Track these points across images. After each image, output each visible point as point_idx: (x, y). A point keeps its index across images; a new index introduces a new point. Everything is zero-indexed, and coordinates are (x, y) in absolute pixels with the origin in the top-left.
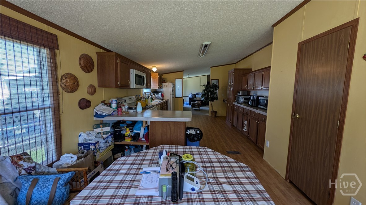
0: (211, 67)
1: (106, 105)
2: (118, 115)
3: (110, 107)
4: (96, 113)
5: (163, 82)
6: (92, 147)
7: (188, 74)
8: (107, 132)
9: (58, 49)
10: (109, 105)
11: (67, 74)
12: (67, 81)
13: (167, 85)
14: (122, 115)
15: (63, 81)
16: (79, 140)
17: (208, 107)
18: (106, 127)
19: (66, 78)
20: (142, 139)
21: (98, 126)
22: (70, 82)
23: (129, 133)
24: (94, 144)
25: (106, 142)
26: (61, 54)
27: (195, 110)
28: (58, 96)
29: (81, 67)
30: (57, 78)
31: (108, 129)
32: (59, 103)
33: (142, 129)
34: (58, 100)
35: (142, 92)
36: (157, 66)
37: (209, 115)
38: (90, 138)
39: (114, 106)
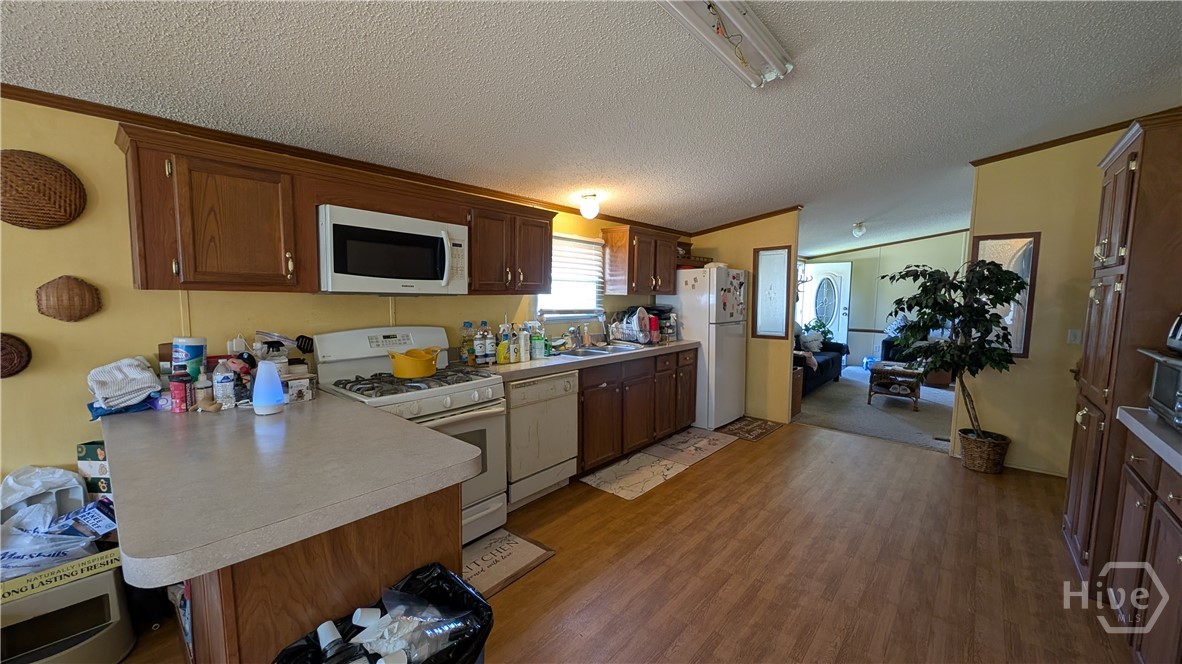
0: (976, 163)
5: (679, 267)
13: (695, 280)
21: (90, 453)
25: (71, 531)
27: (892, 404)
37: (948, 448)
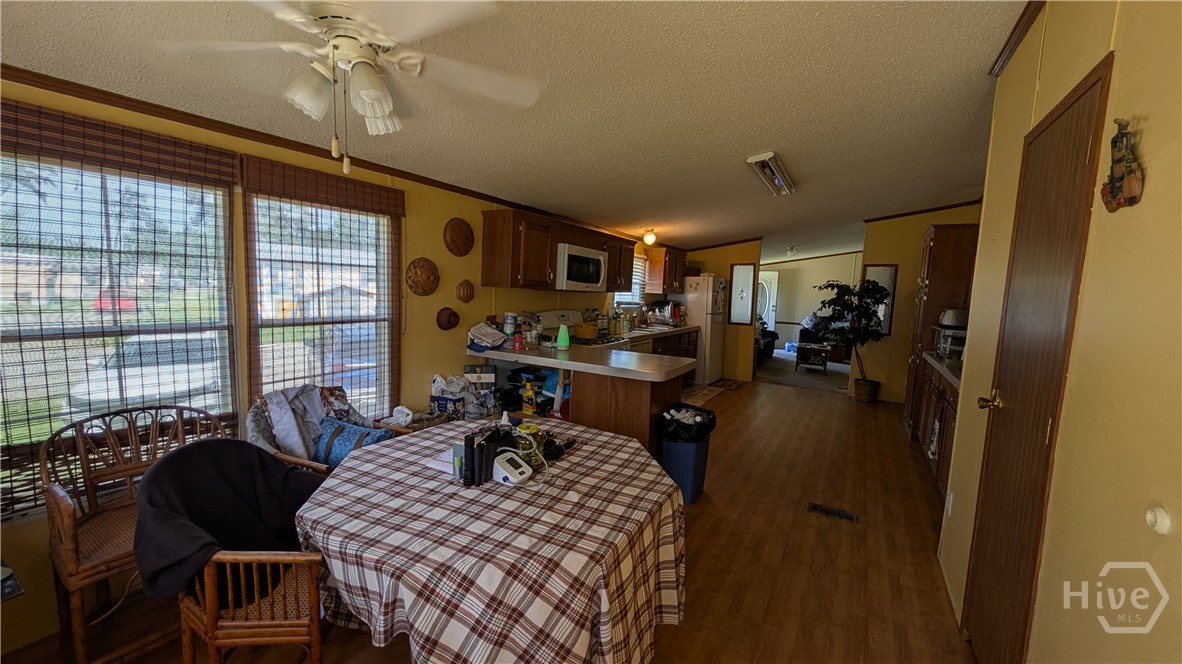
0: (866, 221)
1: (494, 326)
2: (513, 351)
3: (502, 331)
4: (472, 340)
6: (450, 406)
7: (792, 249)
8: (487, 383)
9: (404, 216)
10: (500, 327)
11: (419, 259)
12: (416, 272)
13: (698, 284)
14: (522, 351)
15: (410, 274)
16: (433, 389)
17: (849, 364)
18: (487, 373)
19: (415, 268)
20: (556, 414)
21: (472, 370)
22: (420, 275)
23: (530, 393)
24: (455, 402)
25: (482, 405)
26: (409, 223)
27: (810, 371)
28: (400, 301)
29: (447, 246)
30: (400, 269)
31: (490, 378)
32: (400, 314)
33: (559, 390)
34: (400, 307)
35: (608, 300)
36: (659, 229)
37: (847, 391)
38: (451, 389)
39: (509, 329)
